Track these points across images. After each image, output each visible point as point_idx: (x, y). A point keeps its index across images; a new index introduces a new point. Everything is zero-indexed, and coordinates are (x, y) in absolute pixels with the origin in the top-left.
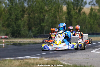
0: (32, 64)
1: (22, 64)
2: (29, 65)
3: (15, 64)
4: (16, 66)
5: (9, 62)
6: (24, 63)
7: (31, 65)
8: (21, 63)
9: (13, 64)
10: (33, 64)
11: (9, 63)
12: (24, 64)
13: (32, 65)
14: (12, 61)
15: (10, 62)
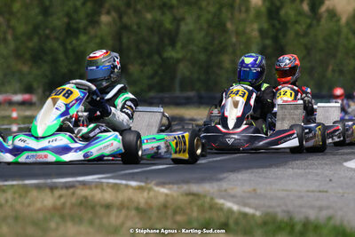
0: (102, 206)
1: (64, 204)
2: (93, 208)
3: (38, 205)
4: (39, 210)
5: (17, 196)
6: (74, 200)
7: (98, 208)
8: (62, 200)
9: (29, 205)
10: (108, 207)
11: (14, 199)
12: (73, 205)
13: (101, 211)
14: (27, 192)
15: (20, 196)
